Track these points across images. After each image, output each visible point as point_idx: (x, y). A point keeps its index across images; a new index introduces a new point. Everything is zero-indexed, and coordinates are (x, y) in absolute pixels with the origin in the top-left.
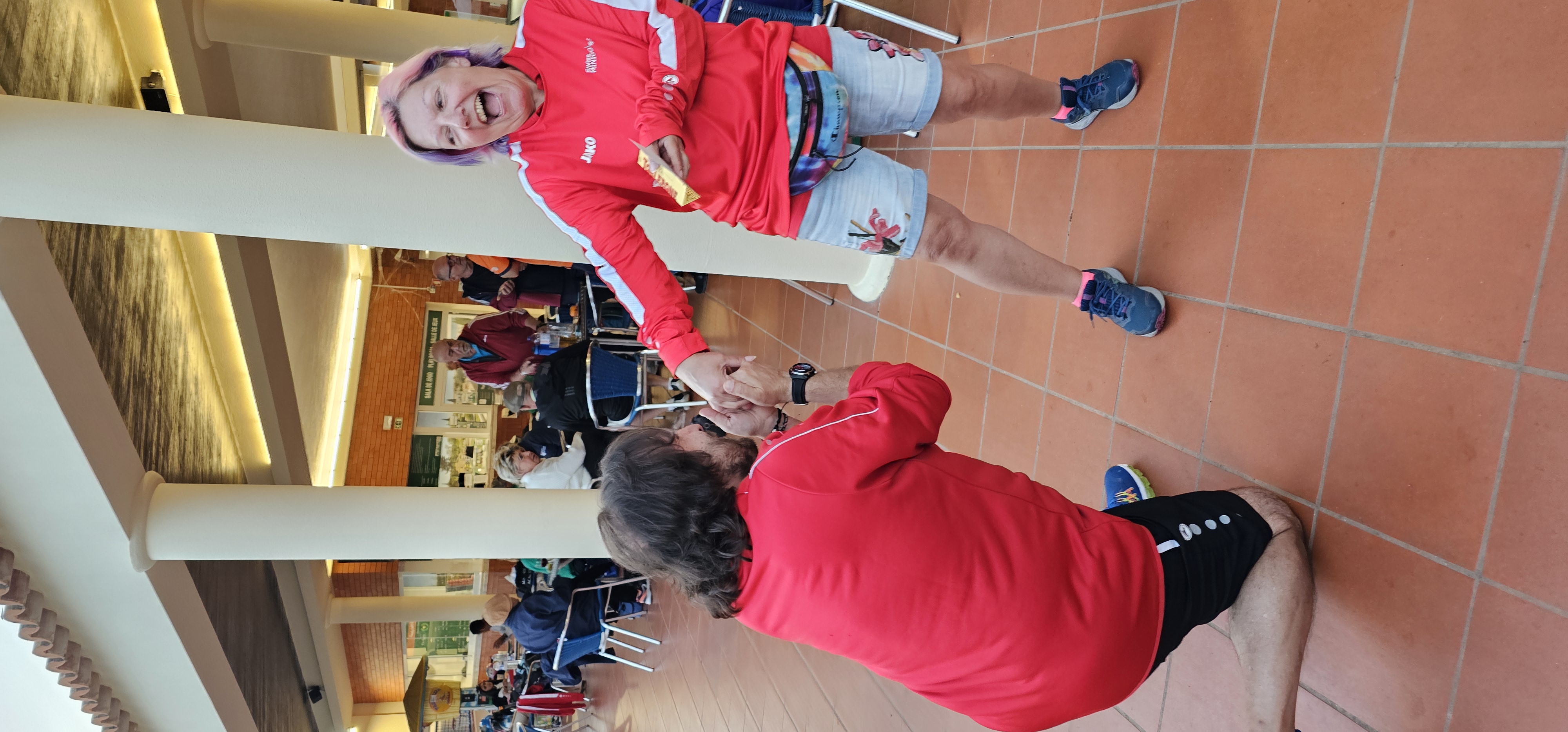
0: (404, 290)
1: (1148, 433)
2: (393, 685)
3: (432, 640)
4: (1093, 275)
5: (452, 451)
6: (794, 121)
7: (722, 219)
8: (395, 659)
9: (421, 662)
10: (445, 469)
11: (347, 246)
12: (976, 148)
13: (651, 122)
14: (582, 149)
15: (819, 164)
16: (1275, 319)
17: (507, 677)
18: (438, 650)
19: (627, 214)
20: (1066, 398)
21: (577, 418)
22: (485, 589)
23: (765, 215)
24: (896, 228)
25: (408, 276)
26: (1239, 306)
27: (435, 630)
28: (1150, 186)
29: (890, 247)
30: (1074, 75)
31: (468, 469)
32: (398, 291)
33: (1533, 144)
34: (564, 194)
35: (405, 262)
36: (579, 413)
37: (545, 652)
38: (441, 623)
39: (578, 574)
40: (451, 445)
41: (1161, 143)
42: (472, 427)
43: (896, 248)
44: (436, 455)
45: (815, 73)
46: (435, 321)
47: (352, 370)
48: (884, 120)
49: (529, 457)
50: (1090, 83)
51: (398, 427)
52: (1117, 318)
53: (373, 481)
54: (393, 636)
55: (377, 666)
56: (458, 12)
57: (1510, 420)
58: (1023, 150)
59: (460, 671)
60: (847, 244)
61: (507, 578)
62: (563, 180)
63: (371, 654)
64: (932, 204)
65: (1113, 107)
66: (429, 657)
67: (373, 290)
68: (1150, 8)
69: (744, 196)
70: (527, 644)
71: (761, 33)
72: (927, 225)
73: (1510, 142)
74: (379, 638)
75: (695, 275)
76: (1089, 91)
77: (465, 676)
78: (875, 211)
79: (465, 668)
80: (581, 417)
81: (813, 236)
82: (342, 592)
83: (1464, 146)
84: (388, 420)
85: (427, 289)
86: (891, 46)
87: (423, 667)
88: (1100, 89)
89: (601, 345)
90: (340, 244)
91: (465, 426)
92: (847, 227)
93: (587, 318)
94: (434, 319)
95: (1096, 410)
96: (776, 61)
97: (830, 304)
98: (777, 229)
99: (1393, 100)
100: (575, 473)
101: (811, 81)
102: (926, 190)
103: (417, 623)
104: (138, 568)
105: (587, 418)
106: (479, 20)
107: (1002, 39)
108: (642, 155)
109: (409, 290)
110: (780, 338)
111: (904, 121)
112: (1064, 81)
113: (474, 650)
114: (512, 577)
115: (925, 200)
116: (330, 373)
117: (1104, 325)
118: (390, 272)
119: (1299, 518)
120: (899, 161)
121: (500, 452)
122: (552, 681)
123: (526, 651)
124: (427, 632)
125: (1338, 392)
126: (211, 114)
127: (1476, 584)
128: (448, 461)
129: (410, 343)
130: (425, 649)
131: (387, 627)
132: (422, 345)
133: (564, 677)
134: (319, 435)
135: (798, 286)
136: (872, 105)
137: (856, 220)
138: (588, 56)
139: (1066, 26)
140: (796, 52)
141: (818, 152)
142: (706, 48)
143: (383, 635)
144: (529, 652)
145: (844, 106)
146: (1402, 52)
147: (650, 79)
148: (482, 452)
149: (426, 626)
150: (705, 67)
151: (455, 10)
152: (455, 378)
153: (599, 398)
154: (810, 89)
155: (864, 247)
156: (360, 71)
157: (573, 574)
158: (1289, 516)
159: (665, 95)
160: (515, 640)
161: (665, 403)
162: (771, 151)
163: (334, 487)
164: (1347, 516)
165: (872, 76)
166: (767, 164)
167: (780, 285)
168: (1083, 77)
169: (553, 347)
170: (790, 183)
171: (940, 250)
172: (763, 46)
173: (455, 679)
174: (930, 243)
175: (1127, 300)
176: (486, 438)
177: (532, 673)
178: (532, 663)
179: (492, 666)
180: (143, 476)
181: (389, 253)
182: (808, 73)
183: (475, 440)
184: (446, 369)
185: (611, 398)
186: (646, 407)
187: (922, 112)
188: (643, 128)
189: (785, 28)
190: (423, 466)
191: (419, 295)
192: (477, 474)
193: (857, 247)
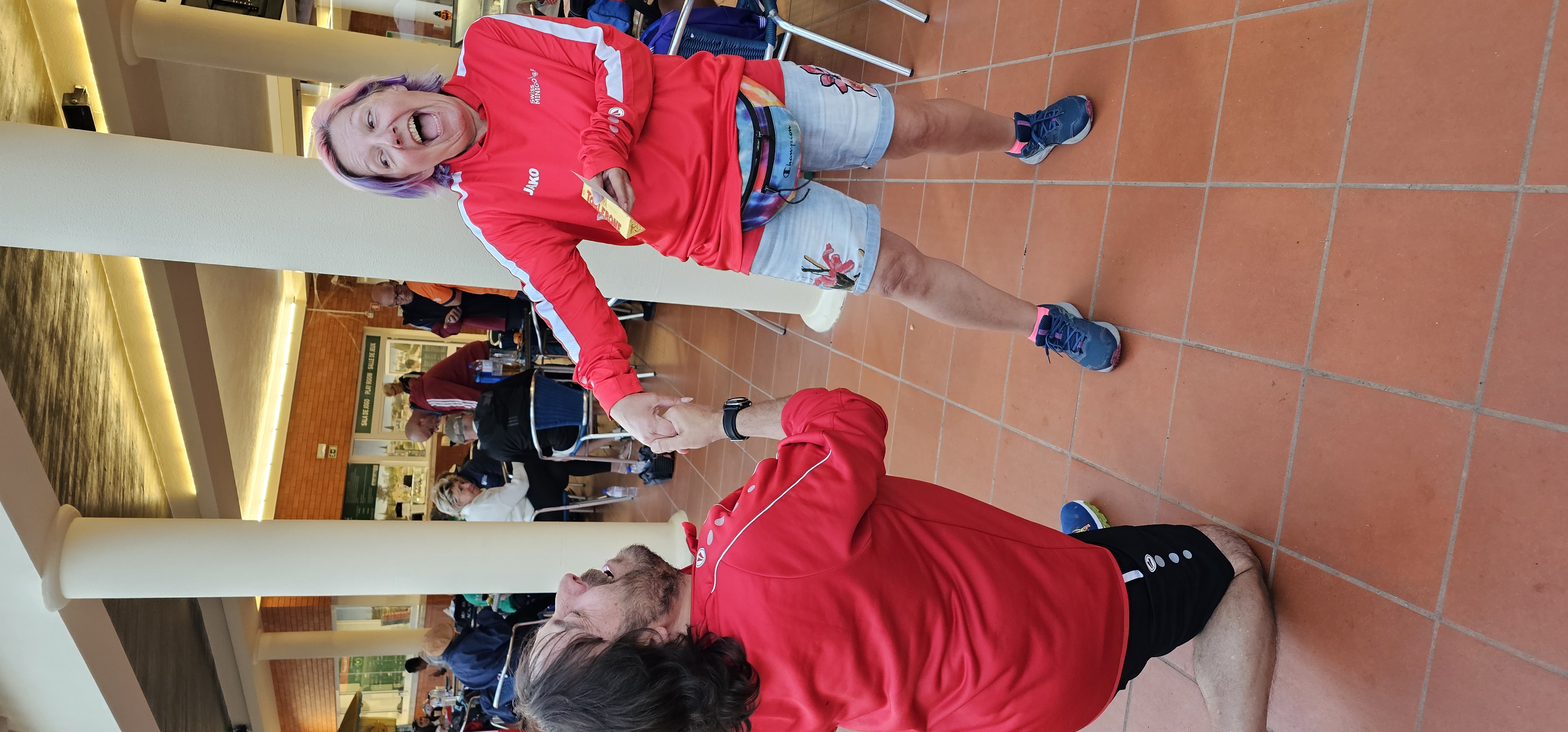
0: (340, 314)
1: (1104, 469)
2: (325, 723)
3: (366, 675)
4: (1048, 310)
5: (389, 479)
6: (745, 156)
7: (672, 254)
8: (327, 696)
9: (355, 698)
10: (381, 498)
11: (282, 271)
12: (929, 181)
13: (595, 154)
14: (526, 181)
15: (771, 201)
16: (1231, 356)
17: (445, 713)
18: (372, 686)
19: (570, 248)
20: (1022, 433)
21: (521, 449)
22: (422, 623)
23: (717, 250)
24: (851, 263)
25: (345, 300)
26: (1195, 343)
27: (370, 665)
28: (1105, 222)
29: (844, 282)
30: (1029, 110)
31: (405, 498)
32: (334, 316)
33: (1485, 187)
34: (503, 228)
35: (342, 285)
36: (523, 444)
37: (484, 688)
38: (375, 658)
39: (520, 607)
40: (388, 474)
41: (1115, 179)
42: (410, 455)
43: (851, 283)
44: (373, 484)
45: (767, 109)
46: (373, 346)
47: (285, 396)
48: (837, 155)
49: (469, 489)
50: (1045, 118)
51: (333, 456)
52: (1073, 353)
53: (305, 514)
54: (325, 671)
55: (308, 702)
56: (401, 33)
57: (1467, 462)
58: (976, 183)
59: (395, 707)
60: (800, 279)
61: (445, 611)
62: (503, 213)
63: (302, 690)
64: (886, 240)
65: (1067, 142)
66: (362, 692)
67: (308, 314)
68: (1104, 45)
69: (695, 229)
70: (466, 680)
71: (712, 67)
72: (881, 261)
73: (1463, 185)
74: (310, 674)
75: (644, 304)
76: (1043, 126)
77: (401, 712)
78: (829, 247)
79: (401, 703)
80: (525, 448)
81: (766, 272)
82: (271, 627)
83: (1418, 188)
84: (322, 448)
85: (365, 313)
86: (844, 81)
87: (356, 704)
88: (1054, 124)
89: (546, 373)
90: (273, 270)
91: (403, 454)
92: (801, 263)
93: (531, 345)
94: (372, 344)
95: (1052, 445)
96: (727, 95)
97: (782, 333)
98: (729, 264)
99: (1346, 141)
100: (518, 503)
101: (763, 116)
102: (880, 224)
103: (350, 658)
104: (51, 608)
105: (531, 448)
106: (422, 42)
107: (956, 73)
108: (586, 188)
109: (345, 314)
110: (730, 368)
111: (857, 158)
112: (1019, 116)
113: (410, 686)
114: (451, 611)
115: (879, 235)
116: (262, 399)
117: (1061, 360)
118: (325, 295)
119: (1258, 557)
120: (851, 196)
121: (438, 485)
122: (492, 717)
123: (465, 687)
124: (361, 667)
125: (1296, 430)
126: (138, 134)
127: (1437, 625)
128: (385, 490)
129: (346, 368)
130: (358, 684)
131: (319, 663)
132: (358, 373)
133: (504, 714)
134: (249, 465)
135: (750, 316)
136: (825, 141)
137: (809, 255)
138: (532, 87)
139: (1019, 61)
140: (747, 87)
141: (769, 187)
142: (654, 82)
143: (315, 670)
144: (467, 688)
145: (796, 142)
146: (1354, 94)
147: (596, 110)
148: (420, 481)
149: (359, 660)
150: (653, 101)
151: (398, 31)
152: (392, 404)
153: (542, 428)
154: (762, 125)
155: (818, 282)
156: (297, 90)
157: (514, 608)
158: (1249, 554)
159: (610, 126)
160: (454, 675)
161: (611, 432)
162: (722, 187)
163: (263, 521)
164: (1306, 556)
165: (825, 112)
166: (718, 201)
167: (731, 314)
168: (1037, 112)
169: (496, 375)
170: (742, 219)
171: (894, 286)
172: (714, 80)
173: (390, 715)
174: (884, 278)
175: (1083, 335)
176: (425, 467)
177: (471, 710)
178: (472, 699)
179: (429, 702)
180: (58, 510)
181: (324, 279)
182: (760, 109)
183: (414, 468)
184: (384, 395)
185: (555, 428)
186: (592, 436)
187: (875, 148)
188: (586, 160)
189: (736, 61)
190: (359, 496)
191: (356, 319)
192: (414, 504)
193: (811, 282)
